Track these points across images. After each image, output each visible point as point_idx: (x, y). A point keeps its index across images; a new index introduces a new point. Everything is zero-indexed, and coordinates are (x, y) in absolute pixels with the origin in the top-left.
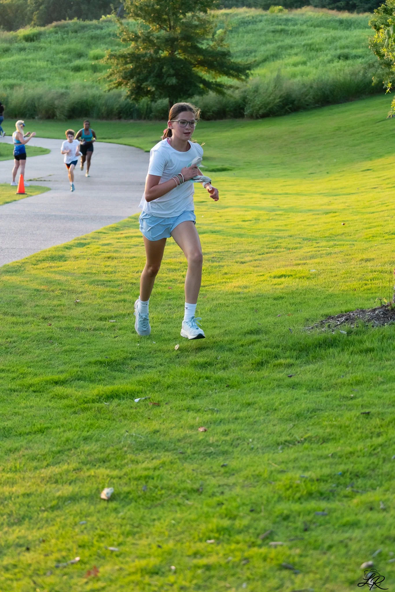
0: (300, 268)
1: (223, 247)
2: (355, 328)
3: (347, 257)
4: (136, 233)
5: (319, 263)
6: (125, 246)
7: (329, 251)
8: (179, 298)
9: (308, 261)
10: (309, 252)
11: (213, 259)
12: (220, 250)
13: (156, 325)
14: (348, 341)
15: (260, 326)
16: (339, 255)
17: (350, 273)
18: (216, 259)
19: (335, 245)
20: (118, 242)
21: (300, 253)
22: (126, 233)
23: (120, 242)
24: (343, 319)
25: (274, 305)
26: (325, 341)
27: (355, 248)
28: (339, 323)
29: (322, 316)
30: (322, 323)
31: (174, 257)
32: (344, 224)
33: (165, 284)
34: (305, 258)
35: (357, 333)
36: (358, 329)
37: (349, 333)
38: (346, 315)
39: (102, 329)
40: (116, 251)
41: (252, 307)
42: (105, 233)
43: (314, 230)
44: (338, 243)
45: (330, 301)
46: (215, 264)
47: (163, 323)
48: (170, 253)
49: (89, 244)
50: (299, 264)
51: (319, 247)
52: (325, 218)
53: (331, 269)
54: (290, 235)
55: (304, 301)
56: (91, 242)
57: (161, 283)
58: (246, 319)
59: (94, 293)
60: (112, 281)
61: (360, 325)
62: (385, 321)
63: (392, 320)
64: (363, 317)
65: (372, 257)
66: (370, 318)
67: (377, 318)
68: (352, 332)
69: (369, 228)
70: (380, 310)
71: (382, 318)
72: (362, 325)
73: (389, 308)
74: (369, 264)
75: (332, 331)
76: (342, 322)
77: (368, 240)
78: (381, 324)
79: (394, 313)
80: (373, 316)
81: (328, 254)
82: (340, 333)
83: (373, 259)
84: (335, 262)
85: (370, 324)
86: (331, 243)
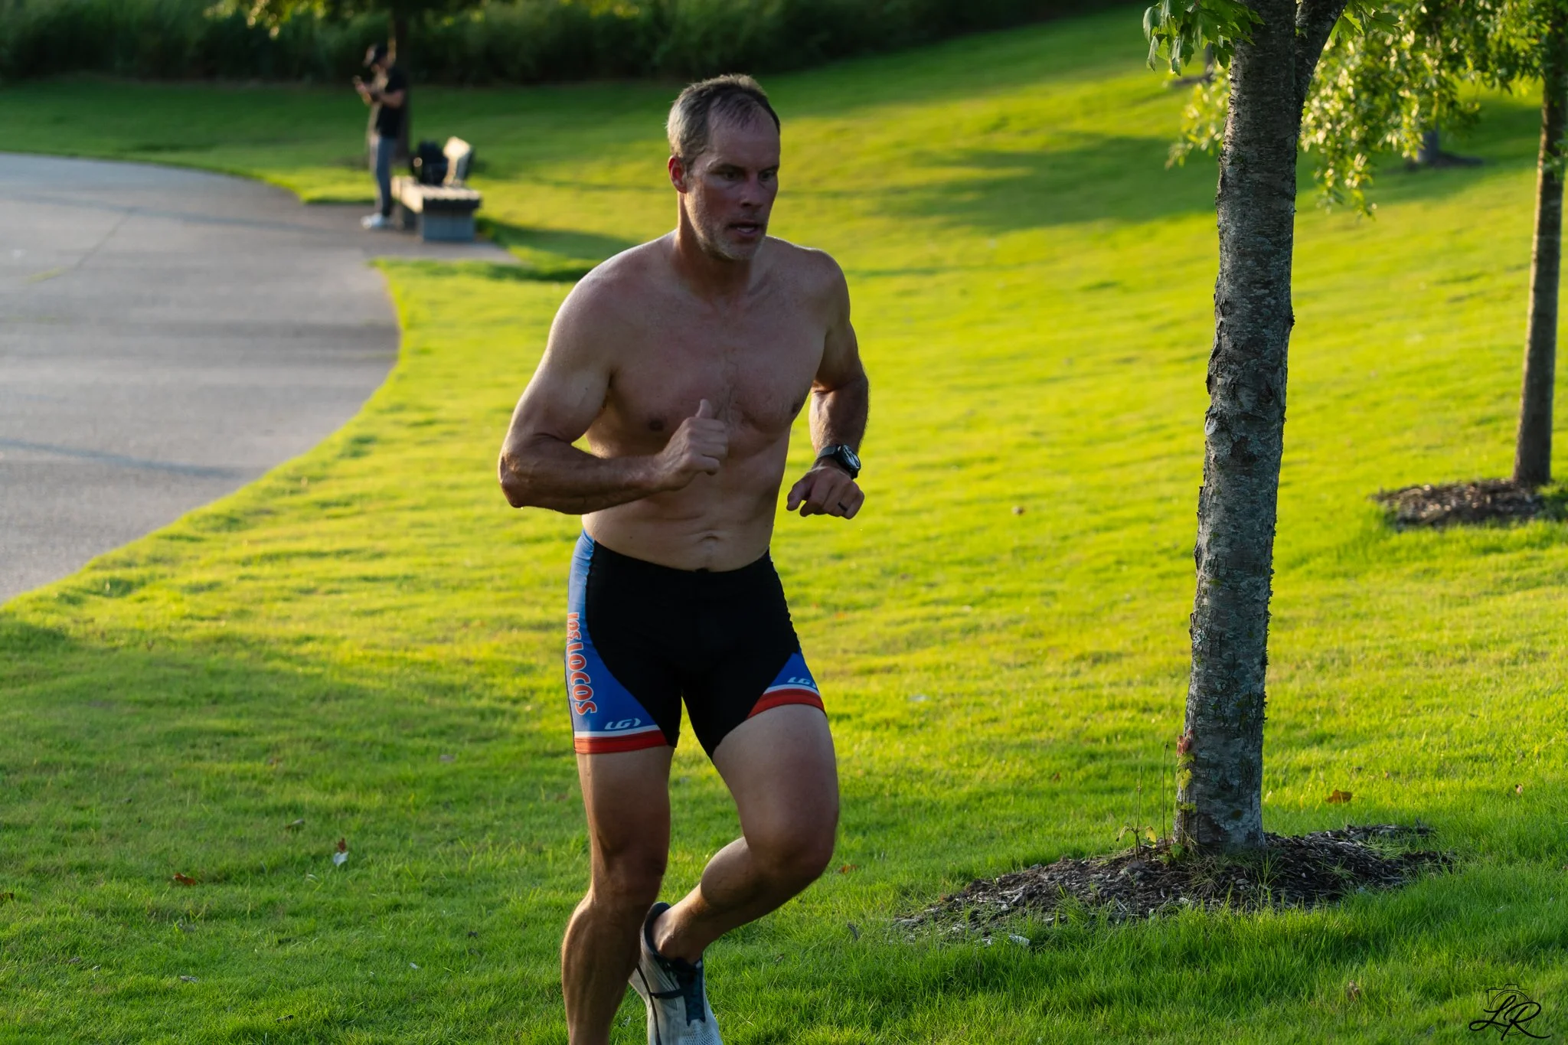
0: (875, 686)
2: (1055, 926)
3: (1034, 644)
4: (300, 538)
5: (938, 668)
6: (267, 595)
7: (970, 621)
8: (478, 798)
9: (900, 659)
10: (905, 622)
13: (411, 898)
14: (1035, 968)
16: (1005, 635)
17: (1044, 714)
19: (992, 594)
20: (242, 578)
21: (875, 624)
22: (266, 541)
23: (252, 578)
24: (1017, 893)
26: (964, 970)
27: (1058, 607)
28: (1004, 907)
29: (952, 877)
30: (952, 905)
31: (445, 640)
32: (1021, 512)
33: (419, 743)
34: (889, 647)
35: (1060, 944)
36: (1067, 926)
37: (1038, 941)
38: (1027, 879)
39: (233, 914)
40: (241, 614)
42: (192, 539)
43: (920, 533)
44: (1000, 589)
45: (976, 824)
47: (432, 893)
48: (430, 621)
49: (142, 583)
50: (871, 672)
51: (937, 602)
52: (954, 487)
53: (979, 693)
54: (836, 551)
55: (890, 819)
56: (152, 578)
57: (410, 743)
59: (191, 780)
60: (245, 735)
61: (1071, 916)
62: (1151, 903)
63: (1171, 898)
64: (1080, 888)
65: (1117, 646)
66: (1104, 890)
67: (1126, 893)
68: (1046, 938)
69: (1108, 529)
70: (1135, 865)
71: (1140, 891)
72: (1079, 916)
73: (1163, 858)
74: (1104, 674)
75: (986, 935)
76: (1016, 904)
77: (1103, 576)
78: (1139, 910)
79: (1176, 875)
80: (1111, 884)
81: (971, 630)
82: (1010, 940)
83: (1118, 656)
84: (992, 661)
85: (1103, 912)
86: (980, 588)
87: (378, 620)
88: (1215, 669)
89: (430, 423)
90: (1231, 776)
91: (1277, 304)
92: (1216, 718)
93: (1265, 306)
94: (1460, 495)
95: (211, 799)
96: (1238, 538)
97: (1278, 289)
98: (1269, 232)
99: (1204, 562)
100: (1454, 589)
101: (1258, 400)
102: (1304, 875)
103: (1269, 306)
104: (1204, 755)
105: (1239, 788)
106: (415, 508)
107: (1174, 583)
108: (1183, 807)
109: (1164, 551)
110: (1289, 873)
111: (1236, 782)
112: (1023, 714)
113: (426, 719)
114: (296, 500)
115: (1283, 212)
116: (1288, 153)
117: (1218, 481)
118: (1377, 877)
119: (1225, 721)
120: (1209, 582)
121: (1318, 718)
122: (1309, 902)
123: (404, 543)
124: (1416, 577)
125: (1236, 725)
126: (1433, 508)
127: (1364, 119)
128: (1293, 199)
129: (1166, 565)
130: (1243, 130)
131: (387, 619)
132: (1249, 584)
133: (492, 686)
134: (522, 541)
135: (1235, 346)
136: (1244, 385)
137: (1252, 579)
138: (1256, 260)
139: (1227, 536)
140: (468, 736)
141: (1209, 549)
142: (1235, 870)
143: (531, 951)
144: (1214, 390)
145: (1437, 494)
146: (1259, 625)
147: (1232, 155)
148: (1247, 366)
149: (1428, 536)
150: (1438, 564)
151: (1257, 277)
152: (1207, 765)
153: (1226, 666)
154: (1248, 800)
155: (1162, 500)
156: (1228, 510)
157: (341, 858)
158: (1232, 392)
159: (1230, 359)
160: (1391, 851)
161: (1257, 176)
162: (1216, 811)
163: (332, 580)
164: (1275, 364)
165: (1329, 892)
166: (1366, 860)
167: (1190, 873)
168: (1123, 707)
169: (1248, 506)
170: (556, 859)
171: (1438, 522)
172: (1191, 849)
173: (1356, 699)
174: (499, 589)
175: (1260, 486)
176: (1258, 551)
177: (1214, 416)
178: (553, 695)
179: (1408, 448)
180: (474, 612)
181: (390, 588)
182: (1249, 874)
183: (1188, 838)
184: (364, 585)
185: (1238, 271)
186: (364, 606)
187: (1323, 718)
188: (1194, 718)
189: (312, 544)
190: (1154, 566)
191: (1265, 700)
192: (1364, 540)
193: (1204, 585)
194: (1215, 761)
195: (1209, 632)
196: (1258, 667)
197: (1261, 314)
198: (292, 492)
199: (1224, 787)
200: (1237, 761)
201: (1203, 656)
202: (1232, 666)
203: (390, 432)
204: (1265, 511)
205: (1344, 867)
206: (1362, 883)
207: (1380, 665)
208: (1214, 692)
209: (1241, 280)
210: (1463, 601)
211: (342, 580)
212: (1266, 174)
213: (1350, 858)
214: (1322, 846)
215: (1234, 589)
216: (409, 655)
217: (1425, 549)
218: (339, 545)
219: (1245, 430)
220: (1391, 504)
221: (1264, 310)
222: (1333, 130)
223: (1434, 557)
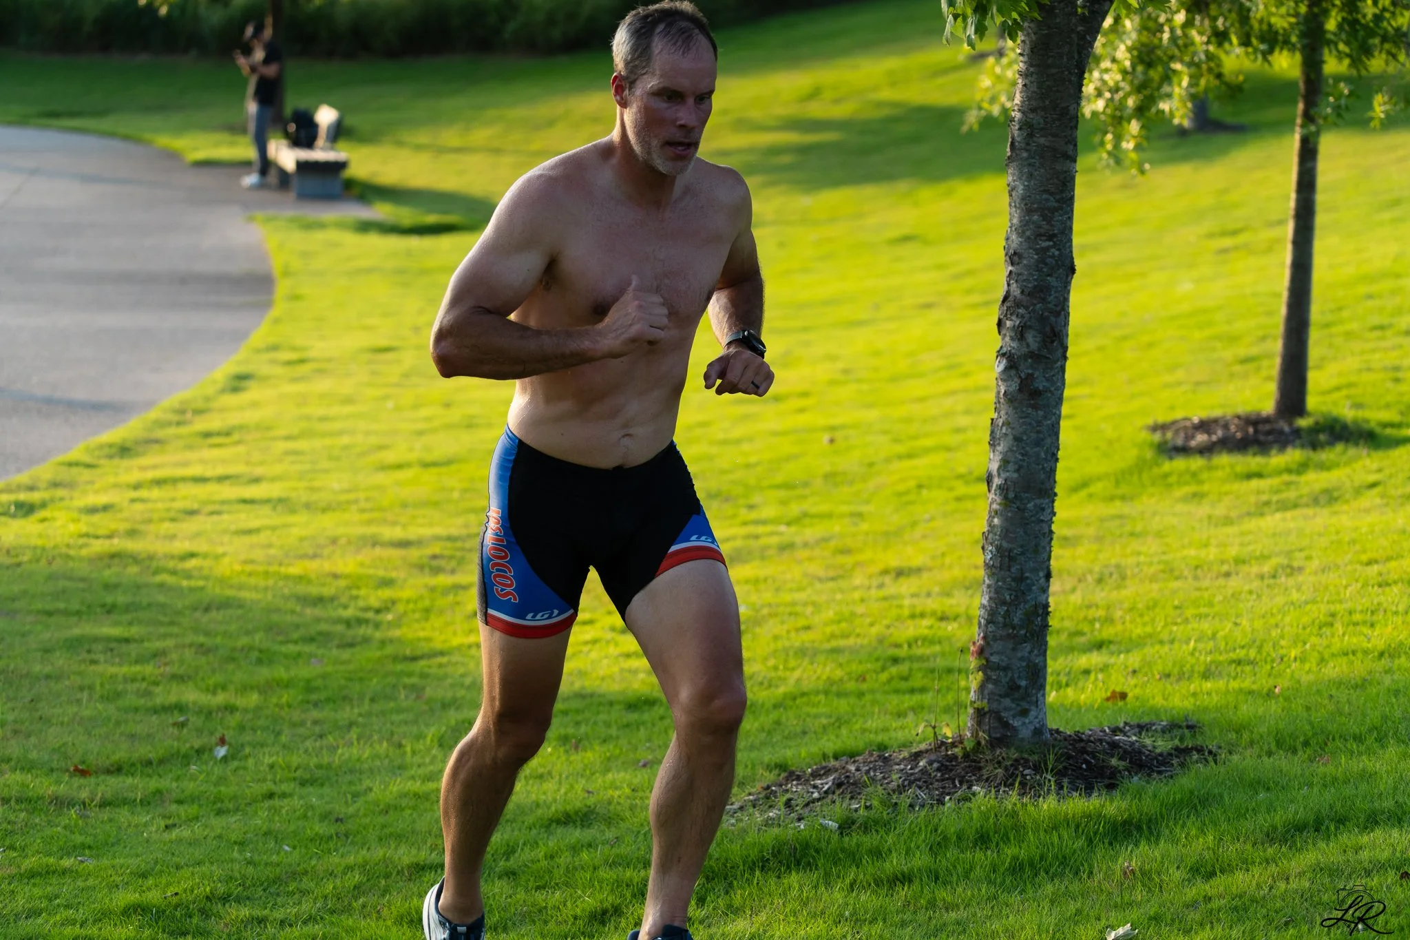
1: (460, 521)
2: (861, 812)
3: (843, 559)
4: (186, 464)
5: (757, 581)
6: (155, 516)
7: (785, 539)
8: (345, 698)
11: (435, 563)
12: (454, 531)
13: (284, 787)
14: (843, 850)
15: (591, 801)
16: (817, 552)
17: (852, 622)
18: (442, 563)
19: (806, 515)
20: (133, 501)
22: (155, 467)
23: (142, 500)
24: (827, 783)
25: (628, 726)
26: (779, 852)
27: (865, 527)
28: (816, 795)
29: (769, 768)
30: (769, 794)
31: (314, 556)
32: (832, 441)
33: (292, 648)
35: (866, 828)
36: (872, 812)
37: (846, 826)
38: (836, 770)
39: (125, 802)
40: (132, 533)
41: (563, 731)
42: (89, 466)
43: (741, 460)
44: (814, 510)
45: (791, 720)
46: (443, 580)
47: (303, 783)
48: (302, 539)
49: (44, 505)
51: (756, 522)
53: (794, 604)
56: (52, 500)
57: (284, 649)
58: (550, 773)
59: (87, 681)
60: (135, 641)
61: (875, 803)
62: (947, 791)
63: (965, 787)
64: (884, 778)
65: (917, 561)
66: (905, 780)
67: (925, 782)
68: (853, 823)
69: (910, 456)
70: (933, 757)
71: (937, 781)
72: (882, 803)
73: (957, 751)
74: (906, 587)
75: (800, 819)
76: (826, 792)
77: (905, 499)
78: (936, 797)
79: (969, 767)
80: (912, 774)
81: (786, 547)
82: (821, 825)
83: (918, 571)
84: (806, 575)
85: (904, 800)
86: (795, 509)
87: (254, 539)
88: (1004, 582)
89: (302, 361)
90: (1019, 677)
91: (1060, 255)
92: (1005, 625)
93: (1050, 257)
94: (1226, 426)
95: (106, 698)
96: (1025, 464)
97: (1061, 241)
98: (1053, 190)
99: (994, 486)
100: (1220, 511)
101: (1044, 341)
102: (1084, 766)
103: (1053, 257)
104: (994, 659)
105: (1026, 688)
106: (289, 438)
107: (969, 505)
108: (976, 706)
109: (960, 477)
110: (1070, 765)
111: (1023, 683)
112: (832, 622)
113: (297, 626)
114: (183, 430)
115: (1066, 172)
116: (1071, 120)
117: (1007, 413)
118: (1150, 768)
119: (1014, 628)
120: (1000, 504)
121: (1097, 625)
122: (1089, 790)
123: (278, 469)
124: (1186, 499)
125: (1023, 632)
126: (1201, 438)
127: (1139, 88)
128: (1075, 161)
129: (962, 489)
130: (1029, 99)
131: (262, 538)
132: (1035, 505)
133: (356, 598)
134: (385, 468)
135: (1022, 292)
136: (1030, 327)
137: (1038, 501)
138: (1041, 215)
139: (1015, 463)
140: (336, 642)
141: (999, 475)
142: (1022, 762)
143: (391, 834)
144: (1003, 332)
145: (1205, 426)
146: (1043, 543)
147: (1020, 121)
148: (1034, 311)
149: (1197, 463)
150: (1206, 487)
151: (1042, 231)
152: (997, 667)
153: (1014, 579)
154: (1034, 699)
155: (958, 430)
156: (1017, 439)
157: (222, 752)
158: (1020, 334)
159: (1018, 304)
160: (1163, 745)
161: (1042, 140)
162: (1006, 709)
163: (214, 502)
164: (1058, 309)
165: (1107, 781)
166: (1140, 752)
167: (982, 764)
168: (922, 615)
169: (1034, 435)
170: (414, 753)
171: (1206, 450)
172: (983, 743)
173: (1131, 609)
174: (363, 511)
175: (1045, 417)
176: (1043, 476)
177: (1004, 355)
178: (411, 606)
179: (1179, 384)
180: (340, 531)
181: (266, 510)
182: (1035, 766)
183: (981, 734)
184: (242, 506)
185: (1025, 226)
186: (243, 525)
187: (1102, 625)
188: (986, 626)
189: (196, 470)
190: (951, 489)
191: (1050, 609)
192: (1140, 467)
193: (995, 506)
194: (1004, 664)
195: (999, 548)
196: (1043, 580)
197: (1046, 264)
198: (179, 424)
199: (1013, 688)
200: (1024, 664)
201: (994, 570)
202: (1020, 579)
203: (265, 370)
204: (1049, 441)
205: (1120, 759)
206: (1136, 774)
207: (1153, 579)
208: (1004, 603)
209: (1028, 233)
210: (1228, 521)
211: (223, 502)
212: (1050, 138)
213: (1125, 751)
214: (1101, 741)
215: (1021, 510)
216: (283, 570)
217: (1194, 475)
218: (220, 471)
219: (1031, 367)
220: (1164, 434)
221: (1048, 260)
222: (1112, 99)
223: (1201, 482)
